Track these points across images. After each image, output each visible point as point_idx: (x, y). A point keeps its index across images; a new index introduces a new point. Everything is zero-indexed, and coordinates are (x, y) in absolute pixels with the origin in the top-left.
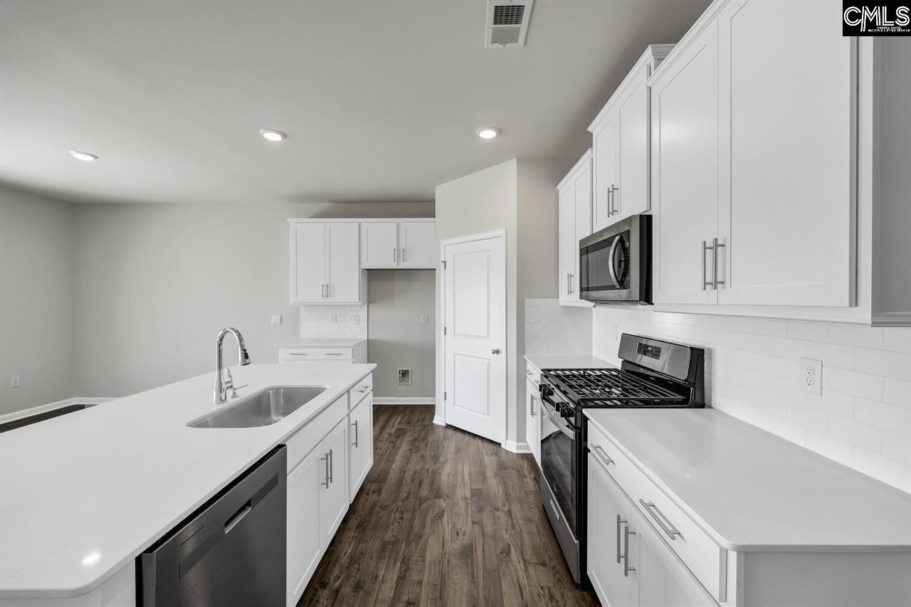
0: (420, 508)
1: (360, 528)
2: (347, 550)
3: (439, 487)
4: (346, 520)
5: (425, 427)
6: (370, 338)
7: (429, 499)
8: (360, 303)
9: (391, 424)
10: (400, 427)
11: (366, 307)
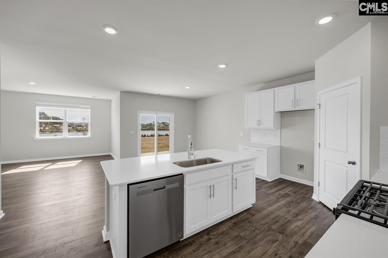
0: (266, 232)
1: (234, 224)
2: (223, 228)
3: (285, 229)
4: (231, 218)
5: (304, 198)
6: (282, 145)
7: (275, 231)
8: (274, 128)
9: (285, 190)
10: (289, 193)
11: (280, 130)
